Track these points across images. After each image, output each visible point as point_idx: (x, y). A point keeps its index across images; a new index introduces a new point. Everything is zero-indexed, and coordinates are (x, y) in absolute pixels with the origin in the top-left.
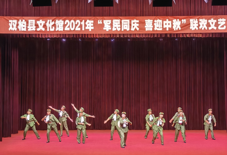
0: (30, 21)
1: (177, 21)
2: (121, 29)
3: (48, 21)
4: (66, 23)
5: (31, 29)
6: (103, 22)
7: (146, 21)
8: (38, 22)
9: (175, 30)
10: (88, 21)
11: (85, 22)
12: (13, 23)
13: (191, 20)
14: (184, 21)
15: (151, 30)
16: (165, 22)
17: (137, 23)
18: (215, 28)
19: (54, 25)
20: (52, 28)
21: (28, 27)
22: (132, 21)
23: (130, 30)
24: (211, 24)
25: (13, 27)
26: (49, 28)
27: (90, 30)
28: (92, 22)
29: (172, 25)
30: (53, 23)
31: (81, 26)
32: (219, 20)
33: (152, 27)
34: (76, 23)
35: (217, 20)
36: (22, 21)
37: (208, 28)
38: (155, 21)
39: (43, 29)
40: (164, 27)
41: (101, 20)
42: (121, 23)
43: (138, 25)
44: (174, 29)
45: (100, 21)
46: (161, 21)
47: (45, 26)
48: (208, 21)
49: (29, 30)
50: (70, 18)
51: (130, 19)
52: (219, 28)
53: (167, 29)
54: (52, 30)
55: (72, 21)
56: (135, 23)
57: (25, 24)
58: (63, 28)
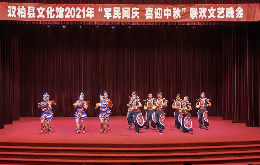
0: (29, 7)
1: (177, 9)
2: (122, 17)
3: (48, 8)
4: (66, 11)
5: (31, 16)
6: (103, 9)
7: (146, 9)
8: (38, 9)
9: (175, 18)
10: (88, 9)
11: (86, 9)
12: (12, 9)
13: (191, 9)
14: (184, 9)
15: (152, 18)
16: (165, 10)
17: (138, 11)
18: (214, 17)
19: (55, 13)
20: (52, 15)
21: (28, 14)
22: (133, 9)
23: (131, 18)
24: (210, 12)
25: (12, 13)
26: (50, 15)
27: (91, 18)
28: (93, 9)
29: (172, 14)
30: (53, 10)
31: (81, 14)
33: (153, 15)
35: (216, 9)
36: (21, 7)
37: (207, 17)
38: (156, 9)
39: (44, 17)
40: (165, 15)
41: (102, 8)
42: (121, 10)
43: (138, 13)
45: (100, 9)
46: (161, 9)
47: (45, 13)
48: (207, 10)
49: (29, 17)
50: (70, 5)
51: (131, 7)
52: (218, 17)
53: (168, 18)
54: (53, 17)
55: (73, 8)
56: (136, 11)
57: (25, 10)
58: (63, 15)
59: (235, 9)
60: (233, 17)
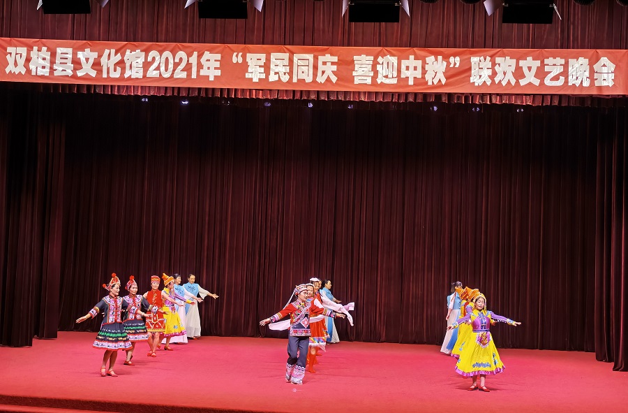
0: (59, 50)
1: (436, 60)
2: (291, 78)
3: (107, 52)
4: (150, 59)
5: (63, 70)
6: (244, 57)
7: (355, 57)
8: (80, 55)
9: (430, 83)
10: (207, 55)
11: (200, 56)
12: (17, 54)
13: (474, 60)
14: (456, 61)
15: (369, 81)
16: (404, 63)
17: (333, 63)
18: (537, 82)
19: (121, 63)
20: (115, 70)
21: (55, 67)
22: (321, 59)
23: (314, 81)
24: (525, 70)
25: (16, 64)
26: (108, 69)
27: (212, 79)
28: (218, 56)
29: (424, 72)
30: (119, 57)
31: (188, 68)
32: (546, 61)
33: (372, 74)
34: (177, 60)
35: (542, 62)
36: (39, 50)
37: (517, 82)
38: (380, 60)
39: (93, 74)
40: (403, 76)
41: (240, 54)
42: (291, 61)
43: (335, 68)
44: (427, 83)
45: (237, 56)
46: (394, 60)
47: (97, 65)
48: (517, 63)
49: (56, 74)
50: (161, 46)
51: (316, 54)
52: (548, 82)
53: (411, 82)
54: (116, 75)
55: (167, 54)
56: (329, 64)
57: (48, 58)
58: (142, 70)
59: (591, 65)
60: (586, 84)
